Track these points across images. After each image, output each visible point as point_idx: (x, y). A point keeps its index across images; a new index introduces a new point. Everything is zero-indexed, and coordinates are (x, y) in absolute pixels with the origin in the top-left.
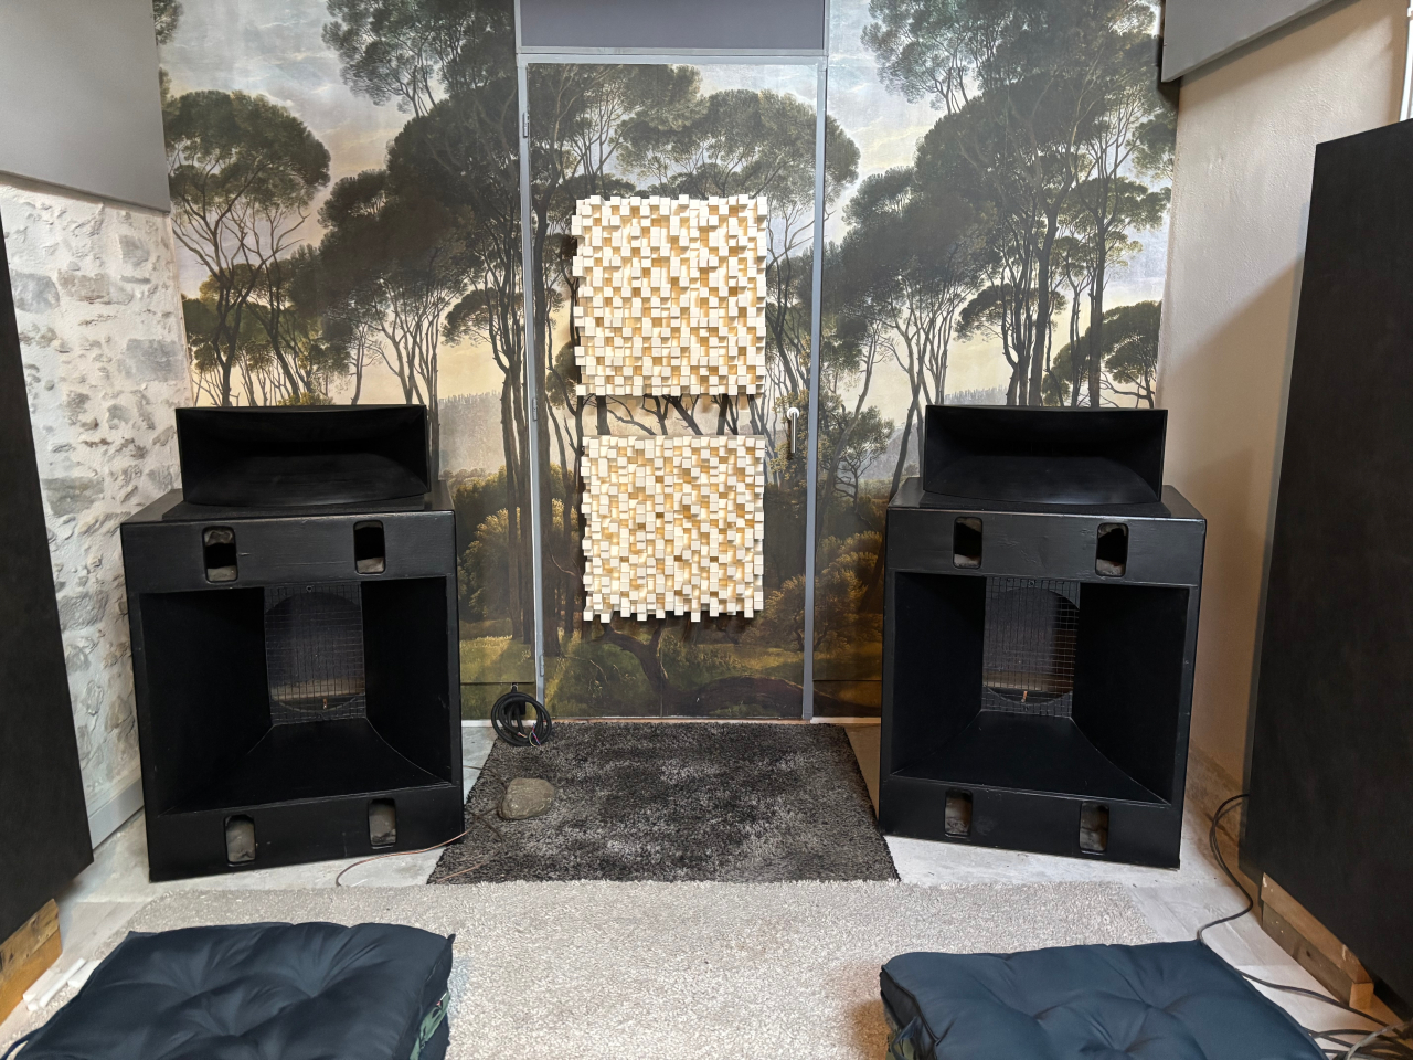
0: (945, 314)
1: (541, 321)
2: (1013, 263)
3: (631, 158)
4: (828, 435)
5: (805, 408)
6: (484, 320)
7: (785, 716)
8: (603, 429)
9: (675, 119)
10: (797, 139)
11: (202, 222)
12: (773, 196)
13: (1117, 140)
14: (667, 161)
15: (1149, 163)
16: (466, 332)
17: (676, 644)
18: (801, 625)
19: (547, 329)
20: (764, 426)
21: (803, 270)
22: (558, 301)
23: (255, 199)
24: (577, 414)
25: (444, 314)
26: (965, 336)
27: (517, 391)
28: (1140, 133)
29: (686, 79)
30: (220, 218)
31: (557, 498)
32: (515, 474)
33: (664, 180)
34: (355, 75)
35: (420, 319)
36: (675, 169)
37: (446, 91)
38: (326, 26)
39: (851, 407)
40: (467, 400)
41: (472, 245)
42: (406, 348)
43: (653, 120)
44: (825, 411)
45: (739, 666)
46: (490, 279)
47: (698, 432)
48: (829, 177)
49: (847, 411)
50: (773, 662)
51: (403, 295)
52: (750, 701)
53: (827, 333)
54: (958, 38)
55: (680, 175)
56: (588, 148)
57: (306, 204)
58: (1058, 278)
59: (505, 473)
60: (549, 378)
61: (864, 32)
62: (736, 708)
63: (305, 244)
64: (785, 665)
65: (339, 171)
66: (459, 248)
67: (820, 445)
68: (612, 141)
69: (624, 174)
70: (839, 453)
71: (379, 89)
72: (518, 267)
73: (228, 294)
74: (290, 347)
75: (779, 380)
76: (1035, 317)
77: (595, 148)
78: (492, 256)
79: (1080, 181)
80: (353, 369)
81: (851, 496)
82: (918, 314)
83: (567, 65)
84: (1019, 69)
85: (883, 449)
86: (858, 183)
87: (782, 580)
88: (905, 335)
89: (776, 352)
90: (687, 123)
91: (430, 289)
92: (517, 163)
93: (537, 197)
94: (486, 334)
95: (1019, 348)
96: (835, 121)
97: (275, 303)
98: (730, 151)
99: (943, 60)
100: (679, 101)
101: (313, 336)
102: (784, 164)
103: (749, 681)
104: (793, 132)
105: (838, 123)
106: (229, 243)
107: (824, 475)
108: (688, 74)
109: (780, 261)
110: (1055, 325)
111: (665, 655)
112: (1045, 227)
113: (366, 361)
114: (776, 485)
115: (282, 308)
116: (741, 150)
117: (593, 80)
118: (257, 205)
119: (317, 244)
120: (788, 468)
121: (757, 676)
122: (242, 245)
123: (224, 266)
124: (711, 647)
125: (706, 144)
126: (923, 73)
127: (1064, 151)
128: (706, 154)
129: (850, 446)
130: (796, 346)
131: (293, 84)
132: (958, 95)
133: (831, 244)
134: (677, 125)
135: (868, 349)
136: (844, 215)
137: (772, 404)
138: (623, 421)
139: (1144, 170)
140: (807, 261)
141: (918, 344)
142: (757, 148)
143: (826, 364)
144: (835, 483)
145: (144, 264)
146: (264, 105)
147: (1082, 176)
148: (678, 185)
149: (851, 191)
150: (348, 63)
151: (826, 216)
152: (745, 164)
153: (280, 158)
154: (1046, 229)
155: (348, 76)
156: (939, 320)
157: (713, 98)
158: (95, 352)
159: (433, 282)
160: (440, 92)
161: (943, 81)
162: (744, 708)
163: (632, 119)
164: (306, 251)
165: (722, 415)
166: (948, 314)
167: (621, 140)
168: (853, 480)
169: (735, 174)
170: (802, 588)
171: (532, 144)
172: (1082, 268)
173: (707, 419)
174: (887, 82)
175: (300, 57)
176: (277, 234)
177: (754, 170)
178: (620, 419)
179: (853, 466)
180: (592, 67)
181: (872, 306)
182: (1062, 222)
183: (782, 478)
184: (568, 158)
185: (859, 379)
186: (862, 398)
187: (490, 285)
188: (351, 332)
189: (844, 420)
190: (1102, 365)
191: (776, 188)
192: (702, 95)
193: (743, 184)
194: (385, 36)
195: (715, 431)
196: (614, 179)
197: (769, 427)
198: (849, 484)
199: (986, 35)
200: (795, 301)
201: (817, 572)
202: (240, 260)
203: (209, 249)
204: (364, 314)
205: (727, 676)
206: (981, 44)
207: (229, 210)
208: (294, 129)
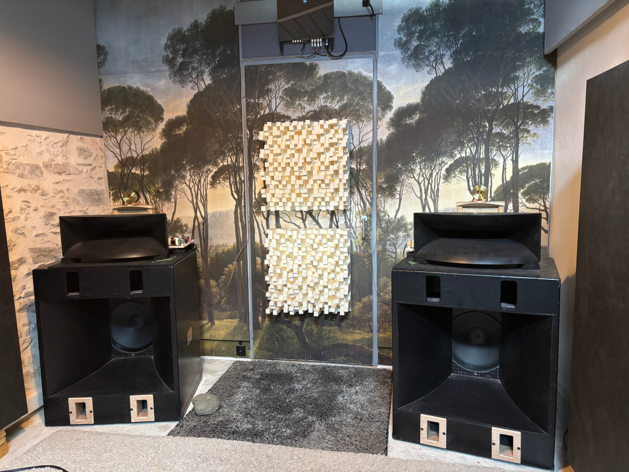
0: (437, 171)
1: (251, 178)
2: (471, 146)
3: (289, 105)
4: (381, 229)
5: (370, 216)
6: (227, 178)
7: (364, 364)
8: (278, 226)
9: (308, 86)
10: (363, 92)
11: (115, 140)
12: (353, 119)
13: (523, 84)
14: (305, 105)
15: (541, 94)
16: (219, 183)
17: (312, 326)
18: (371, 320)
19: (253, 182)
20: (351, 224)
21: (368, 152)
22: (258, 169)
23: (135, 129)
24: (267, 219)
25: (210, 176)
26: (448, 181)
27: (241, 209)
28: (535, 80)
29: (313, 68)
30: (122, 138)
31: (258, 256)
32: (240, 245)
33: (304, 114)
34: (174, 76)
35: (200, 178)
36: (308, 108)
37: (211, 80)
38: (163, 56)
39: (392, 216)
40: (220, 213)
41: (221, 145)
42: (195, 191)
43: (298, 87)
44: (380, 217)
45: (341, 338)
46: (229, 160)
47: (321, 227)
48: (379, 109)
49: (390, 218)
50: (358, 337)
51: (193, 168)
52: (347, 355)
53: (380, 181)
54: (441, 41)
55: (311, 111)
56: (270, 101)
57: (154, 130)
58: (494, 152)
59: (236, 245)
60: (255, 203)
61: (395, 41)
62: (340, 358)
63: (154, 147)
64: (363, 339)
65: (168, 116)
66: (216, 147)
67: (378, 234)
68: (280, 97)
69: (286, 112)
70: (387, 237)
71: (184, 81)
72: (241, 154)
73: (124, 169)
74: (148, 191)
75: (357, 203)
76: (483, 172)
77: (273, 101)
78: (230, 150)
79: (504, 105)
80: (173, 200)
81: (393, 258)
82: (424, 171)
83: (261, 65)
84: (471, 53)
85: (408, 236)
86: (393, 111)
87: (361, 298)
88: (418, 181)
89: (356, 190)
90: (314, 88)
91: (204, 166)
92: (240, 109)
93: (249, 123)
94: (228, 184)
96: (381, 83)
97: (142, 173)
98: (333, 99)
99: (433, 51)
100: (310, 78)
101: (157, 186)
102: (358, 104)
103: (346, 346)
104: (362, 89)
105: (383, 83)
106: (125, 148)
107: (380, 247)
108: (314, 66)
109: (357, 148)
110: (494, 175)
111: (307, 331)
112: (487, 128)
113: (178, 197)
114: (357, 252)
115: (145, 174)
116: (338, 98)
117: (272, 71)
118: (136, 132)
119: (159, 147)
120: (363, 244)
121: (350, 343)
122: (130, 149)
123: (123, 158)
124: (328, 328)
125: (322, 97)
126: (423, 58)
127: (495, 90)
128: (322, 101)
129: (392, 234)
130: (365, 187)
131: (150, 81)
132: (441, 67)
133: (381, 140)
134: (309, 89)
135: (400, 188)
136: (387, 126)
137: (354, 214)
138: (287, 222)
139: (538, 98)
140: (370, 148)
141: (424, 185)
142: (345, 97)
143: (379, 196)
144: (385, 251)
145: (89, 158)
146: (139, 91)
147: (505, 102)
148: (310, 116)
149: (390, 114)
150: (172, 71)
151: (378, 127)
152: (340, 105)
153: (145, 112)
154: (487, 129)
155: (172, 76)
156: (435, 174)
157: (325, 76)
158: (61, 194)
159: (206, 162)
160: (208, 81)
161: (433, 61)
162: (344, 359)
163: (289, 87)
164: (154, 150)
165: (331, 219)
166: (439, 171)
167: (285, 97)
168: (394, 250)
169: (336, 109)
170: (371, 302)
171: (246, 100)
172: (507, 147)
173: (324, 221)
174: (406, 63)
175: (153, 70)
176: (144, 143)
177: (344, 108)
178: (285, 221)
179: (394, 244)
180: (271, 66)
181: (401, 168)
182: (496, 125)
183: (360, 249)
184: (262, 106)
185: (396, 202)
186: (397, 211)
187: (229, 163)
188: (172, 184)
189: (389, 222)
190: (520, 195)
191: (354, 115)
192: (320, 75)
193: (339, 114)
194: (187, 59)
195: (328, 226)
196: (282, 114)
197: (353, 225)
198: (392, 252)
199: (454, 38)
200: (364, 167)
201: (378, 295)
202: (129, 155)
203: (118, 151)
204: (178, 176)
205: (336, 342)
206: (452, 43)
207: (125, 134)
208: (150, 100)
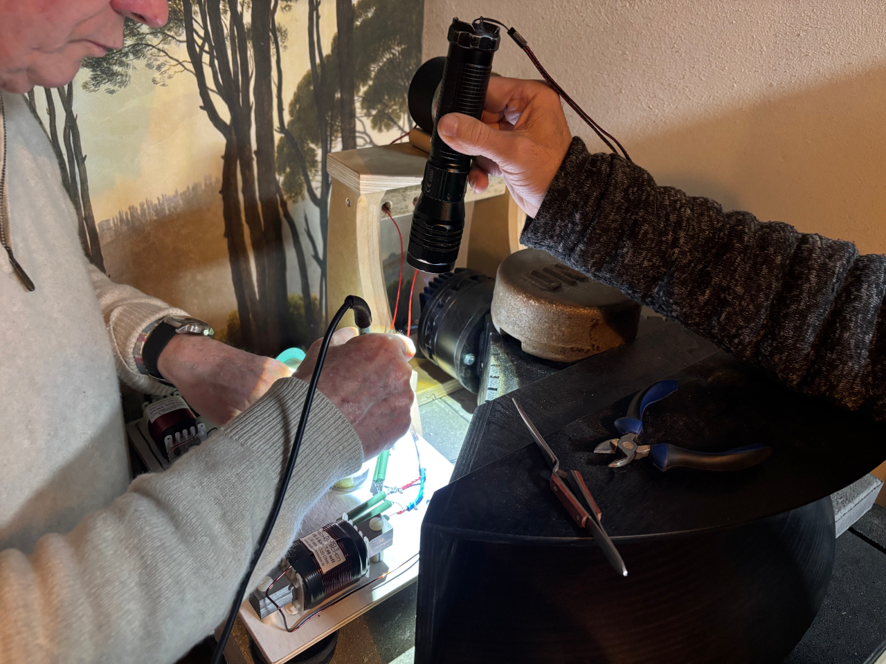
95: (230, 91)
